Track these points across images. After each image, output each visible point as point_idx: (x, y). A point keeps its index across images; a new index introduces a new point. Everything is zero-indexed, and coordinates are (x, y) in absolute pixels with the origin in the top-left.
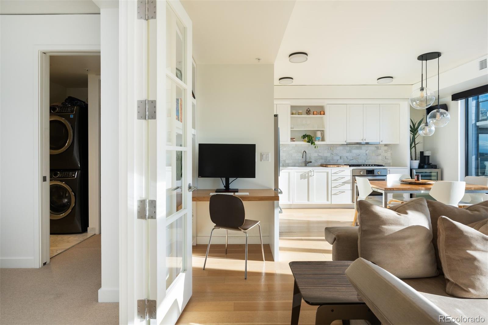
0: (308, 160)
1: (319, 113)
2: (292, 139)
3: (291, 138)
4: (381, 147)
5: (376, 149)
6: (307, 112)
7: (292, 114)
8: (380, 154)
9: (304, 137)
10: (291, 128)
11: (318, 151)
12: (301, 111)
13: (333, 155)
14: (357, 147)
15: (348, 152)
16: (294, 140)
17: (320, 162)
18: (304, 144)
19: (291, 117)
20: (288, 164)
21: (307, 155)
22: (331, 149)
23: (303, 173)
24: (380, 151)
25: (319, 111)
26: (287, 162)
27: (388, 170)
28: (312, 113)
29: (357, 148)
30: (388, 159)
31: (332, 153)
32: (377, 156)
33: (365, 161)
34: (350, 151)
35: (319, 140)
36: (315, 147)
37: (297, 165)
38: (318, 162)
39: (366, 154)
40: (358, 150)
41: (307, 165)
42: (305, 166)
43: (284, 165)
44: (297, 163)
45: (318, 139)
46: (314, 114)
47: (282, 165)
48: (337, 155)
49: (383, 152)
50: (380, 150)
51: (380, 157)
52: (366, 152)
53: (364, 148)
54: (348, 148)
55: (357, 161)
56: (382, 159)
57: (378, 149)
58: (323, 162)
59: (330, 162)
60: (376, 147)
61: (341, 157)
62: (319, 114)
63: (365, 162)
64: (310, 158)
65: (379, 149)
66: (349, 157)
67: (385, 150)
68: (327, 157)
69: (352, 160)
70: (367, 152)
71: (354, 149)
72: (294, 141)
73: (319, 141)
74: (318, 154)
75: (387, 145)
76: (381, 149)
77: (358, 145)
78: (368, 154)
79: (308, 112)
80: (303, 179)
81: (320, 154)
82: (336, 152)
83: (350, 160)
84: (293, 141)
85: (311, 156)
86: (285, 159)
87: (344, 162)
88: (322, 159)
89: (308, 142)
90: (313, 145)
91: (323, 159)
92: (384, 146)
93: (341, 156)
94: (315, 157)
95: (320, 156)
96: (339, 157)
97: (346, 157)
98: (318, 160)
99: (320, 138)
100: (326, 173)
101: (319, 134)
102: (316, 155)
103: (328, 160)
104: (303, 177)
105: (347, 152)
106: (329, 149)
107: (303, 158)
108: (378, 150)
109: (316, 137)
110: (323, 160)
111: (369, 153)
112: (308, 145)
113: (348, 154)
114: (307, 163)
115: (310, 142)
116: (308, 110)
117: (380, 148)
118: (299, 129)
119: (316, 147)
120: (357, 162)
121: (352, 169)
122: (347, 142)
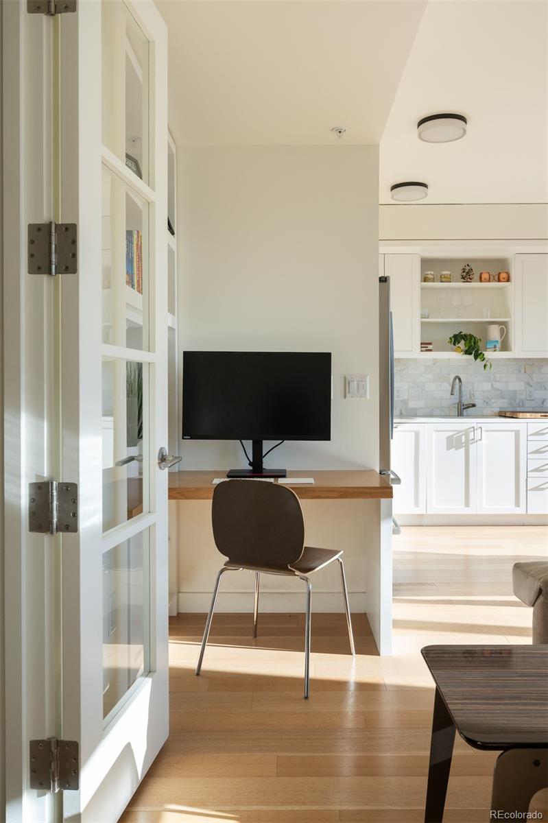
0: (466, 401)
1: (496, 278)
2: (425, 346)
3: (422, 344)
6: (465, 274)
7: (425, 279)
9: (456, 339)
10: (422, 318)
11: (492, 377)
12: (448, 273)
13: (532, 386)
16: (430, 347)
17: (498, 405)
18: (456, 358)
19: (422, 289)
20: (415, 409)
21: (463, 388)
22: (526, 372)
23: (452, 433)
25: (494, 272)
26: (412, 404)
28: (476, 276)
31: (529, 383)
35: (495, 347)
36: (485, 366)
37: (438, 412)
38: (493, 405)
41: (464, 414)
42: (458, 416)
43: (404, 413)
44: (438, 408)
45: (493, 346)
46: (481, 281)
47: (399, 414)
58: (506, 406)
59: (523, 406)
62: (494, 280)
64: (472, 395)
68: (515, 392)
72: (431, 350)
73: (495, 351)
74: (492, 385)
79: (467, 275)
80: (454, 449)
81: (497, 385)
82: (540, 381)
84: (427, 350)
85: (473, 388)
86: (406, 398)
88: (503, 398)
89: (467, 352)
90: (478, 360)
91: (505, 398)
94: (484, 391)
95: (498, 390)
98: (493, 401)
99: (497, 341)
100: (513, 433)
101: (494, 333)
102: (487, 386)
103: (517, 401)
104: (453, 442)
106: (520, 372)
107: (452, 394)
109: (487, 341)
110: (506, 401)
112: (467, 359)
114: (463, 409)
115: (470, 354)
116: (467, 268)
118: (442, 318)
119: (488, 367)
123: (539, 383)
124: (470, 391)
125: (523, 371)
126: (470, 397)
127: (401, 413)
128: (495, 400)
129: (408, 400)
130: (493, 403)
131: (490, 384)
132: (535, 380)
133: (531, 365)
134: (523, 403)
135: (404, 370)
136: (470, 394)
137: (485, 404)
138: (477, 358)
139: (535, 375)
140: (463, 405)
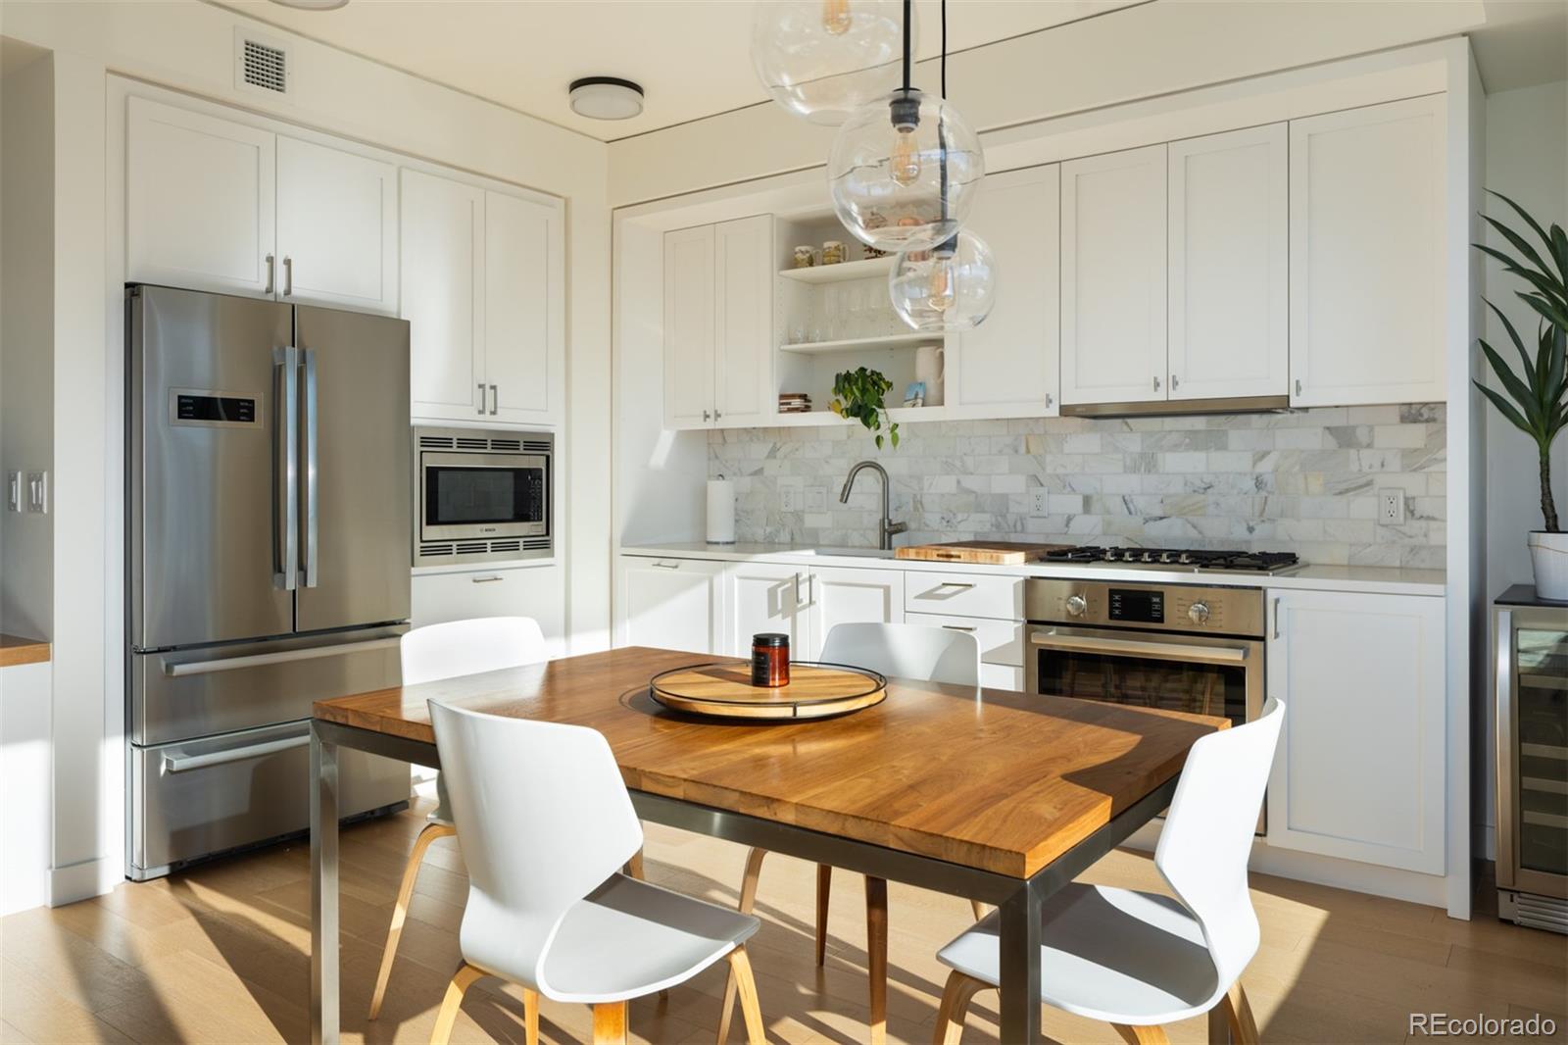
0: (896, 518)
2: (797, 400)
3: (782, 397)
4: (1371, 429)
5: (1331, 443)
7: (792, 263)
8: (1369, 484)
9: (844, 382)
10: (790, 344)
11: (958, 463)
12: (837, 243)
13: (1042, 485)
14: (1192, 433)
15: (1135, 470)
19: (787, 283)
22: (1028, 451)
24: (1361, 461)
26: (811, 521)
27: (1271, 595)
29: (1195, 442)
30: (1429, 518)
31: (1035, 477)
32: (1340, 493)
33: (1251, 530)
34: (1147, 463)
38: (961, 527)
39: (1259, 484)
40: (1201, 456)
41: (898, 546)
42: (882, 547)
45: (913, 396)
48: (1066, 486)
49: (1395, 464)
50: (1365, 453)
51: (1364, 506)
52: (1254, 465)
53: (1243, 434)
54: (1133, 437)
55: (1194, 527)
56: (1385, 520)
57: (1350, 445)
58: (987, 528)
59: (1023, 531)
60: (1328, 428)
61: (1087, 501)
63: (1246, 535)
64: (918, 504)
65: (1358, 446)
66: (1140, 503)
67: (1407, 454)
68: (1003, 499)
69: (1161, 518)
70: (1265, 467)
71: (1175, 448)
73: (914, 405)
74: (959, 482)
75: (1426, 413)
76: (1369, 446)
77: (1199, 423)
78: (1269, 479)
81: (969, 483)
82: (1060, 471)
83: (1146, 521)
84: (787, 410)
85: (922, 489)
87: (1105, 534)
88: (979, 508)
89: (852, 412)
90: (872, 428)
92: (1394, 415)
93: (1088, 491)
94: (942, 495)
95: (970, 492)
96: (1078, 501)
97: (1119, 500)
98: (960, 517)
99: (922, 385)
100: (882, 590)
102: (946, 484)
103: (1011, 518)
105: (1126, 470)
106: (1016, 451)
108: (1353, 452)
109: (901, 385)
110: (986, 517)
111: (1276, 470)
113: (1132, 484)
114: (890, 536)
115: (858, 415)
117: (1362, 435)
120: (1193, 533)
121: (1022, 578)
122: (1062, 403)
123: (1058, 476)
124: (915, 495)
125: (1023, 449)
126: (916, 509)
127: (792, 539)
128: (966, 515)
129: (803, 511)
130: (959, 522)
131: (953, 479)
132: (1049, 470)
133: (1039, 435)
134: (1022, 524)
135: (797, 450)
136: (914, 501)
137: (945, 524)
138: (867, 423)
139: (1049, 458)
140: (890, 524)
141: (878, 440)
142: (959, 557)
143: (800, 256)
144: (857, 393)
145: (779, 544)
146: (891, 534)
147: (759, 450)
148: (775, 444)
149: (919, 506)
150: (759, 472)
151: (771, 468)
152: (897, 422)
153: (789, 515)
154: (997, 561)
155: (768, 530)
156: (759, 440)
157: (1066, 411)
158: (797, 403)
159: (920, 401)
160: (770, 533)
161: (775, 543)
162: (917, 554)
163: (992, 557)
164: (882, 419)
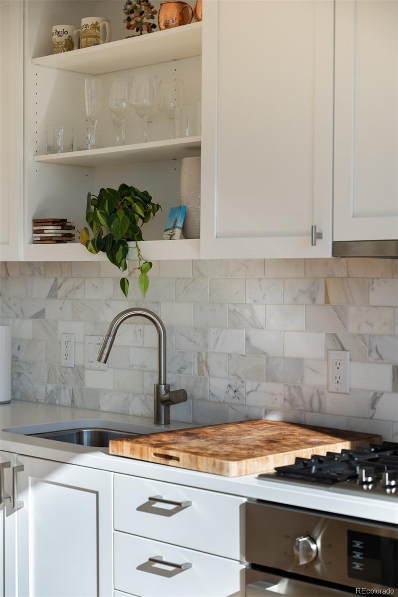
3: (36, 222)
7: (50, 48)
13: (343, 349)
22: (327, 301)
31: (336, 337)
48: (373, 351)
64: (203, 364)
68: (299, 362)
74: (247, 339)
82: (365, 330)
85: (207, 346)
88: (271, 378)
89: (98, 245)
90: (119, 267)
91: (275, 381)
95: (260, 353)
96: (387, 373)
98: (249, 386)
102: (234, 341)
103: (306, 392)
106: (314, 300)
110: (278, 387)
121: (245, 500)
122: (335, 240)
123: (362, 337)
124: (200, 353)
125: (321, 298)
126: (200, 373)
127: (72, 401)
128: (256, 384)
129: (81, 367)
130: (248, 393)
131: (241, 334)
132: (353, 328)
133: (342, 278)
134: (320, 401)
135: (77, 288)
136: (199, 362)
137: (232, 393)
138: (113, 260)
139: (352, 310)
140: (167, 390)
141: (123, 283)
142: (178, 459)
143: (56, 38)
144: (102, 220)
145: (60, 405)
146: (168, 403)
147: (41, 286)
148: (56, 279)
149: (204, 368)
150: (40, 315)
151: (53, 309)
152: (150, 259)
153: (69, 370)
154: (221, 471)
155: (50, 388)
156: (40, 274)
157: (341, 249)
158: (51, 231)
159: (178, 232)
160: (52, 392)
161: (55, 405)
162: (132, 449)
163: (214, 464)
164: (132, 254)
